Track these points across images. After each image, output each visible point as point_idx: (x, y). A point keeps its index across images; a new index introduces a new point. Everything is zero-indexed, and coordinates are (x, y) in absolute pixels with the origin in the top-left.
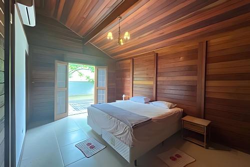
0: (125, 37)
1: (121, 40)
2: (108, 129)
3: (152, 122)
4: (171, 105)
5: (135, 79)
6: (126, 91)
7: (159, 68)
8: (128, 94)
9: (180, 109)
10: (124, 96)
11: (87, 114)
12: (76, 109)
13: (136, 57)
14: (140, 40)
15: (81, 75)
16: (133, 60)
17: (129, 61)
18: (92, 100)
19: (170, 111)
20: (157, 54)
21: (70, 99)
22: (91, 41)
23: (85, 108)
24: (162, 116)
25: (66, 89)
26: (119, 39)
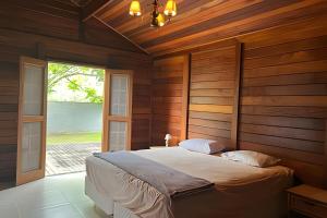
0: (166, 13)
1: (160, 18)
2: (126, 201)
3: (215, 190)
4: (267, 160)
5: (193, 100)
6: (174, 127)
7: (245, 75)
8: (177, 133)
9: (286, 170)
10: (167, 137)
11: (85, 174)
12: (62, 163)
13: (197, 49)
14: (205, 12)
15: (74, 86)
16: (190, 56)
17: (181, 59)
18: (97, 145)
19: (261, 171)
20: (242, 44)
21: (49, 141)
22: (99, 14)
23: (81, 162)
24: (242, 180)
25: (42, 117)
26: (155, 15)
